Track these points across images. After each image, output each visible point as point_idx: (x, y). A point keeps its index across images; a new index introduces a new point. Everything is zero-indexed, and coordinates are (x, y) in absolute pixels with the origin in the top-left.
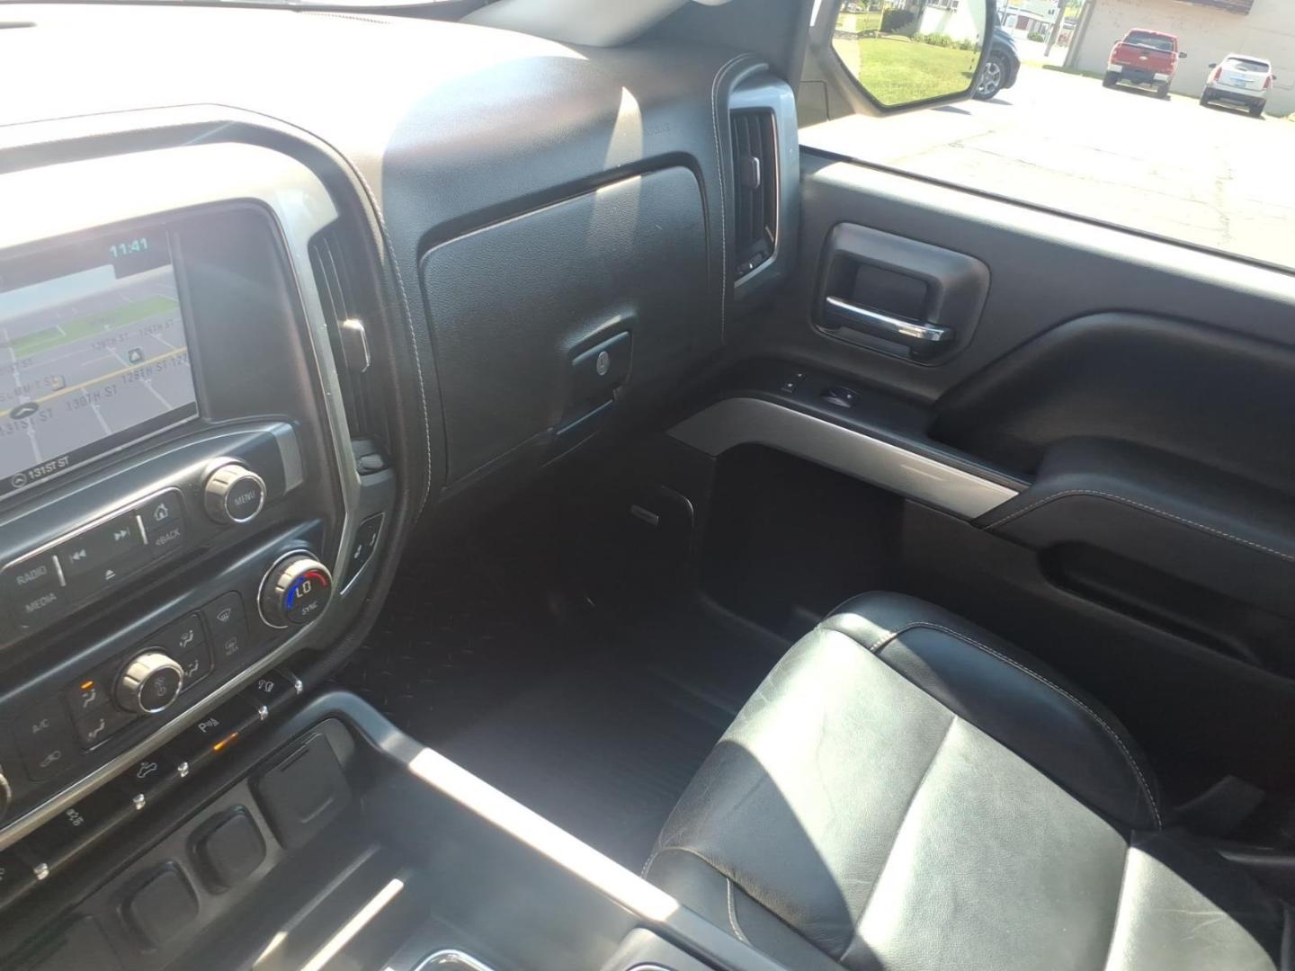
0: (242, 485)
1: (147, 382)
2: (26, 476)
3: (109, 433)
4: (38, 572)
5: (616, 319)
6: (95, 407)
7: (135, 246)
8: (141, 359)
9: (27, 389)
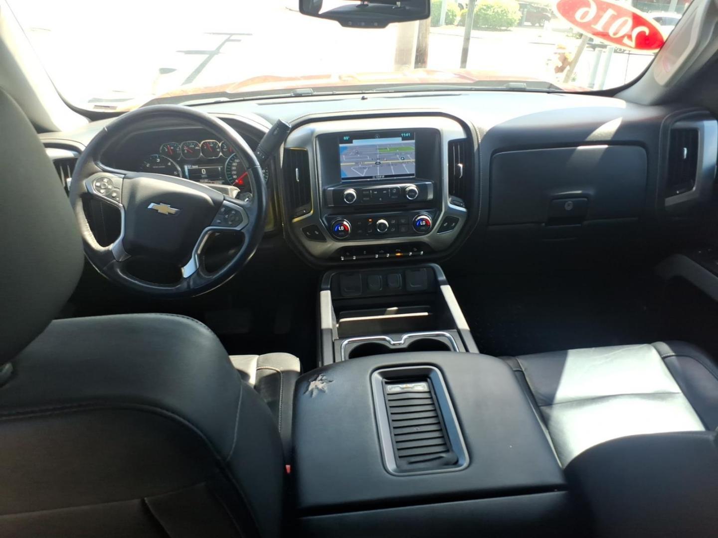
0: (412, 191)
1: (404, 165)
2: (375, 177)
3: (394, 174)
4: (368, 192)
5: (579, 192)
6: (392, 167)
7: (407, 135)
8: (404, 160)
9: (379, 159)
